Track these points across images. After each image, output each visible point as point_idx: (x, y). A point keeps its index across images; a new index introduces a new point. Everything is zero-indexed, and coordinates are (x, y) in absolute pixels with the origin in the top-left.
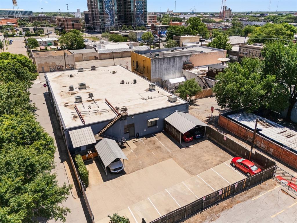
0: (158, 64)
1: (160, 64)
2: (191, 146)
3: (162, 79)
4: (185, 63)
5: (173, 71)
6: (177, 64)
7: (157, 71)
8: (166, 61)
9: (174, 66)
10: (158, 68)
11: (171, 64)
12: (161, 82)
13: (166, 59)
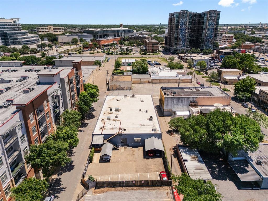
0: (169, 101)
1: (171, 101)
2: (150, 159)
3: (172, 110)
4: (191, 102)
5: (182, 106)
6: (185, 102)
7: (169, 105)
8: (176, 99)
9: (182, 103)
10: (170, 103)
11: (180, 101)
12: (171, 112)
13: (176, 98)
